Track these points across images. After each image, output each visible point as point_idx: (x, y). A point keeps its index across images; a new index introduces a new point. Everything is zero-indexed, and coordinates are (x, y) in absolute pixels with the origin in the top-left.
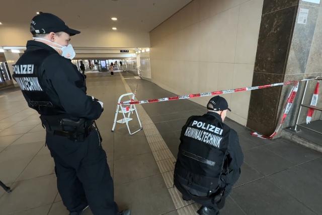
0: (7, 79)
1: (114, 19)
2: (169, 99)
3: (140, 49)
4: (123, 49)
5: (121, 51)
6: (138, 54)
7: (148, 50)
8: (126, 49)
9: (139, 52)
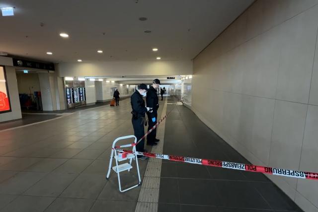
0: (83, 100)
1: (155, 50)
2: (170, 157)
3: (184, 76)
4: (170, 76)
5: (168, 78)
6: (183, 80)
7: (191, 77)
8: (173, 76)
9: (184, 79)
